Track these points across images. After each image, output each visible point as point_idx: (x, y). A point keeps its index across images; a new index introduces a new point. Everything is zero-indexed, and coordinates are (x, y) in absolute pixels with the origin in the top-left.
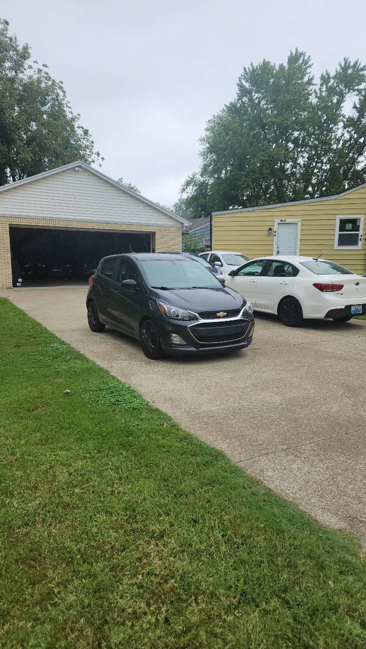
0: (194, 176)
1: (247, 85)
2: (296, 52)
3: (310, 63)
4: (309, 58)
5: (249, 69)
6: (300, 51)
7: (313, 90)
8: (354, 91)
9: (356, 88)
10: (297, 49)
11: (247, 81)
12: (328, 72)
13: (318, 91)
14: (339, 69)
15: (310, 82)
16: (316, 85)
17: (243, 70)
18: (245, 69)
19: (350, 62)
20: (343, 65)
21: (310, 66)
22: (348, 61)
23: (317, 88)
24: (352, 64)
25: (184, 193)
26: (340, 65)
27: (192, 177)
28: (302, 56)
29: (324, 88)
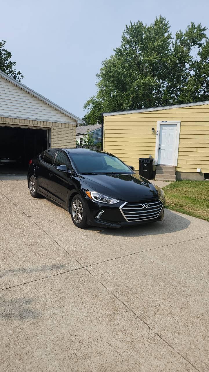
0: (93, 98)
1: (128, 37)
2: (160, 18)
3: (169, 26)
4: (168, 22)
5: (129, 26)
6: (162, 17)
7: (171, 42)
8: (197, 44)
9: (198, 42)
10: (160, 16)
11: (128, 34)
12: (181, 31)
13: (174, 43)
14: (187, 30)
15: (169, 36)
16: (173, 38)
17: (126, 27)
18: (127, 26)
19: (195, 25)
20: (190, 27)
21: (169, 28)
22: (194, 25)
23: (174, 40)
24: (196, 26)
25: (86, 109)
26: (189, 27)
27: (92, 98)
28: (164, 21)
29: (178, 41)
